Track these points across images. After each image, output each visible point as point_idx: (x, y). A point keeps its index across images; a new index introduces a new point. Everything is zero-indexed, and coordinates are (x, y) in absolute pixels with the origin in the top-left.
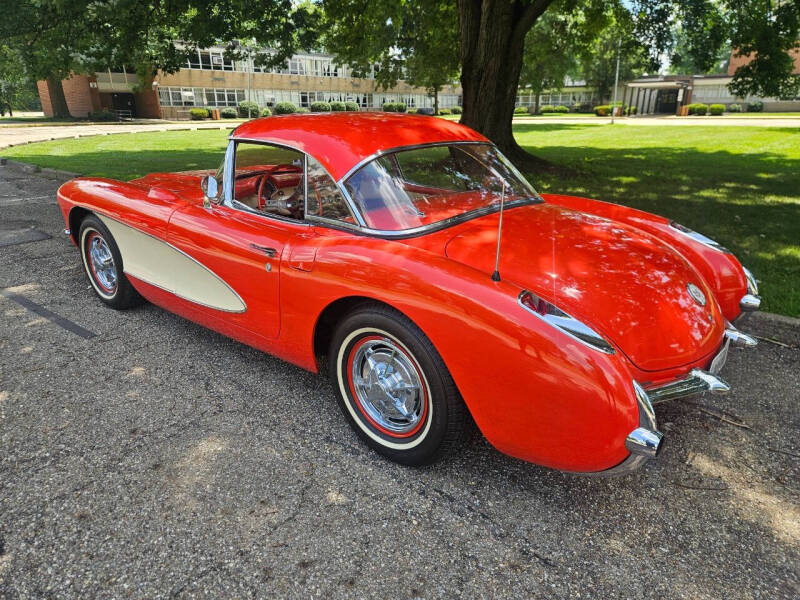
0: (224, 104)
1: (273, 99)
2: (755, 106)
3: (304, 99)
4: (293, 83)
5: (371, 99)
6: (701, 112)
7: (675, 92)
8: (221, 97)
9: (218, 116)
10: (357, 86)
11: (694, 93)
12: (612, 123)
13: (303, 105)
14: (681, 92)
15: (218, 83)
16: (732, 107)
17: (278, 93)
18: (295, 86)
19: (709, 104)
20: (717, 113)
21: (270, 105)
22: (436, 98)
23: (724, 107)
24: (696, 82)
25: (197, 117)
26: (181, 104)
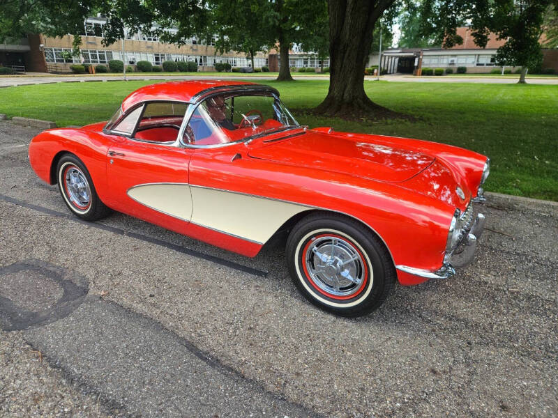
0: (97, 62)
1: (134, 59)
2: (461, 70)
3: (157, 59)
4: (148, 47)
5: (206, 60)
6: (429, 74)
7: (412, 59)
8: (94, 56)
9: (94, 71)
10: (195, 50)
11: (423, 60)
12: (378, 80)
13: (157, 64)
14: (417, 60)
15: (90, 46)
17: (138, 54)
18: (150, 50)
19: (434, 68)
20: (438, 74)
21: (132, 63)
22: (253, 61)
23: (444, 70)
24: (425, 53)
25: (76, 71)
26: (63, 61)
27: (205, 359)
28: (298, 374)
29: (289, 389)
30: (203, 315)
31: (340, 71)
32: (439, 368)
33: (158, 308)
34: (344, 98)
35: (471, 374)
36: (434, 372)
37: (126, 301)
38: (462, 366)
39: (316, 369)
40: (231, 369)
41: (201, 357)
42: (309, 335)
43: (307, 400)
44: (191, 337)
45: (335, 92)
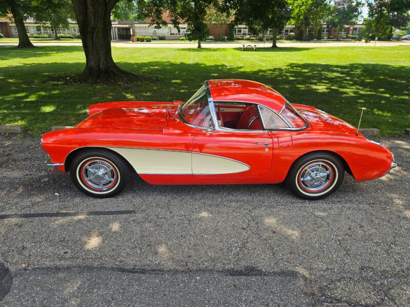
2: (162, 37)
6: (142, 40)
11: (136, 30)
14: (131, 30)
16: (154, 37)
19: (145, 36)
20: (149, 41)
23: (150, 37)
24: (136, 25)
27: (136, 272)
28: (190, 256)
29: (190, 265)
30: (113, 250)
31: (93, 47)
32: (245, 227)
33: (78, 258)
34: (101, 67)
35: (257, 223)
36: (244, 229)
37: (48, 263)
38: (252, 222)
39: (196, 250)
40: (154, 270)
41: (132, 272)
42: (182, 236)
43: (201, 266)
44: (117, 265)
45: (92, 64)
